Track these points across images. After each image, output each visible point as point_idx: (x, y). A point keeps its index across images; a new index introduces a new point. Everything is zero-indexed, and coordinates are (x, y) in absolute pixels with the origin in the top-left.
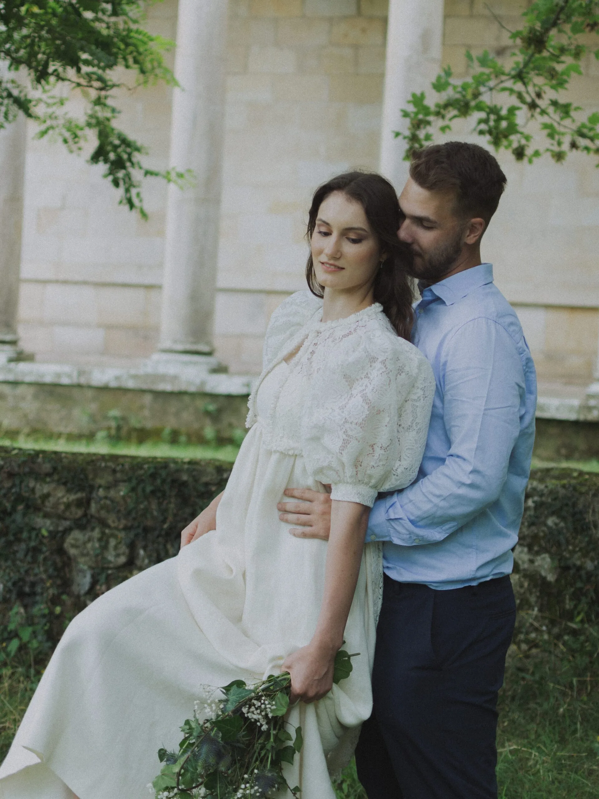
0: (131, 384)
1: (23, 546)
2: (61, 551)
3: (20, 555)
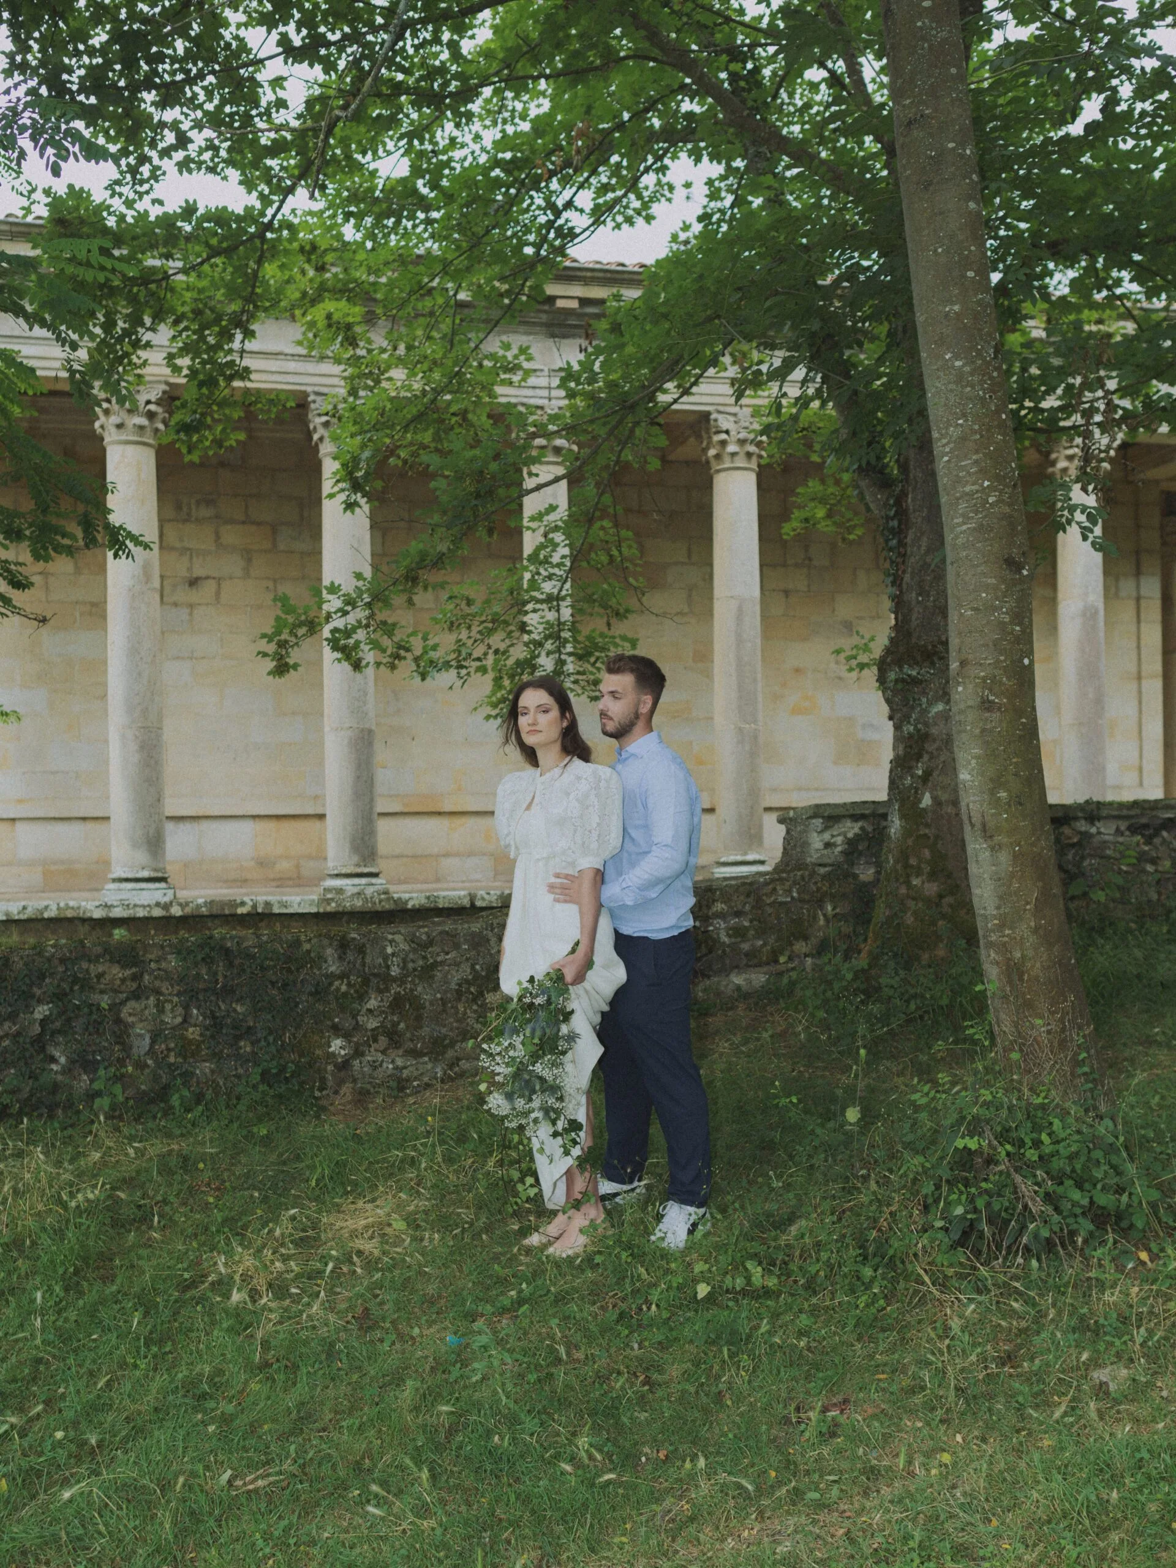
1: (82, 1020)
2: (118, 1021)
3: (79, 1030)
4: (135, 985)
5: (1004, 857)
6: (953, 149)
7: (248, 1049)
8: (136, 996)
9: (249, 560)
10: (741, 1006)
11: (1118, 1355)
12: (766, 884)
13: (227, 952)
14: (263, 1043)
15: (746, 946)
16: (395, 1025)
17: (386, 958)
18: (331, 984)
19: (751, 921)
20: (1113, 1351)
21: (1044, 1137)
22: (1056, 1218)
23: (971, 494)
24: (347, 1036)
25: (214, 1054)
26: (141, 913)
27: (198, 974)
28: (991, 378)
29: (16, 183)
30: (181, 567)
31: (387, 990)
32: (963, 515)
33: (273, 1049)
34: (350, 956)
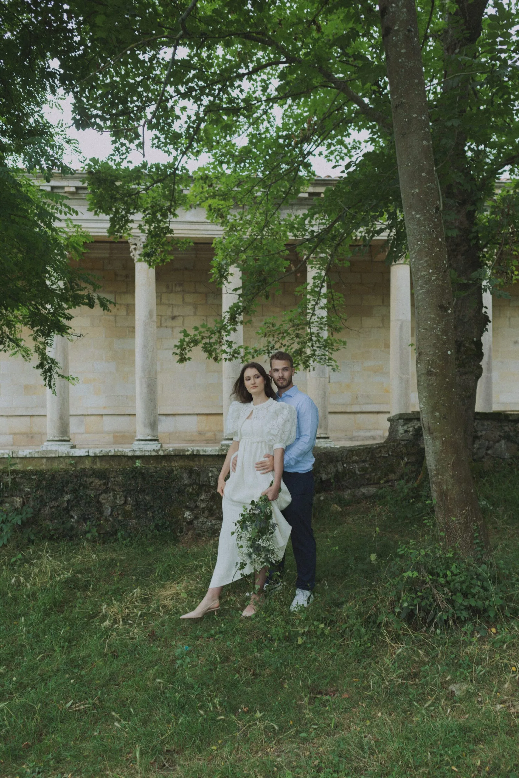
0: (36, 455)
1: (84, 501)
2: (98, 502)
3: (82, 505)
4: (105, 487)
5: (438, 443)
6: (416, 117)
7: (151, 515)
8: (106, 491)
9: (196, 308)
10: (365, 502)
11: (465, 679)
12: (377, 448)
13: (143, 474)
14: (157, 513)
15: (368, 476)
16: (212, 506)
17: (209, 478)
18: (185, 489)
19: (370, 465)
20: (463, 676)
21: (448, 573)
22: (452, 610)
23: (424, 276)
24: (191, 510)
25: (137, 517)
26: (147, 454)
27: (131, 483)
28: (434, 222)
29: (79, 157)
30: (168, 312)
31: (209, 491)
32: (421, 286)
33: (160, 515)
34: (194, 477)
